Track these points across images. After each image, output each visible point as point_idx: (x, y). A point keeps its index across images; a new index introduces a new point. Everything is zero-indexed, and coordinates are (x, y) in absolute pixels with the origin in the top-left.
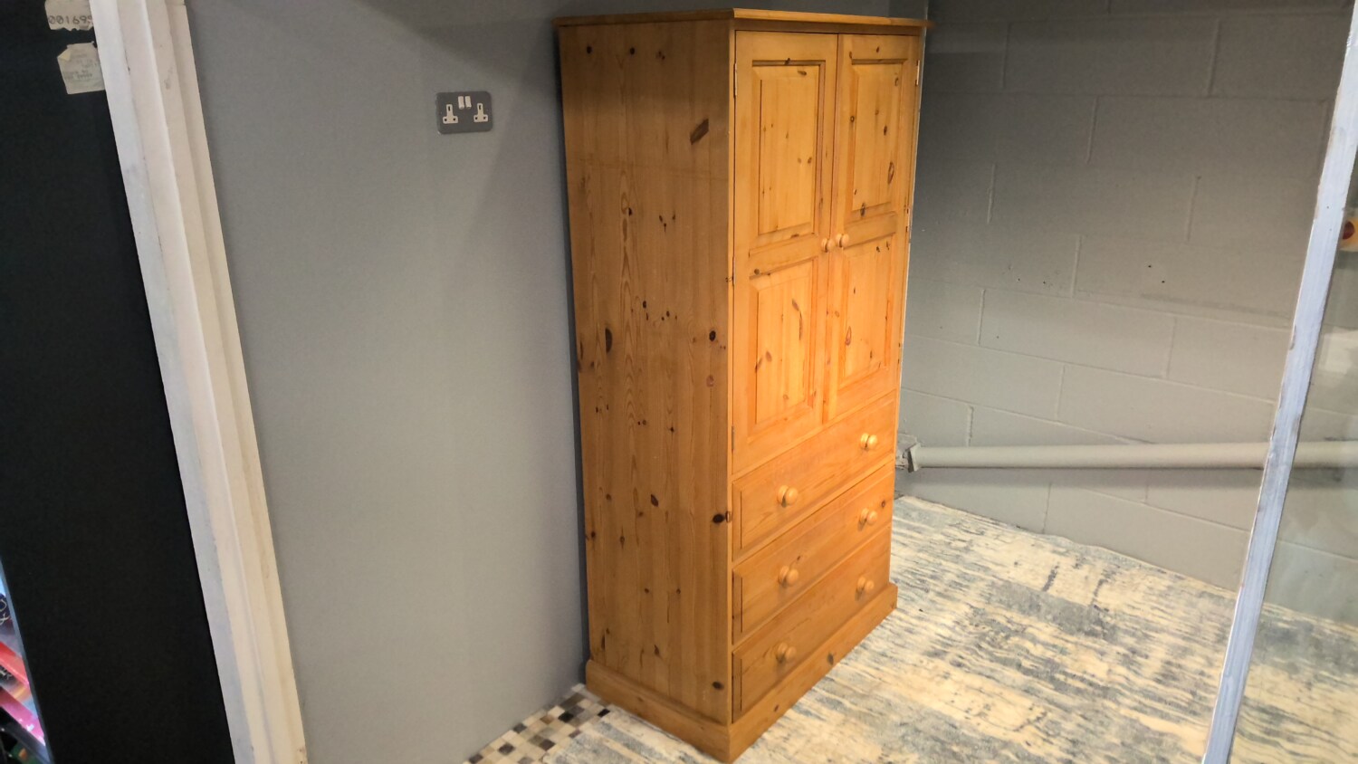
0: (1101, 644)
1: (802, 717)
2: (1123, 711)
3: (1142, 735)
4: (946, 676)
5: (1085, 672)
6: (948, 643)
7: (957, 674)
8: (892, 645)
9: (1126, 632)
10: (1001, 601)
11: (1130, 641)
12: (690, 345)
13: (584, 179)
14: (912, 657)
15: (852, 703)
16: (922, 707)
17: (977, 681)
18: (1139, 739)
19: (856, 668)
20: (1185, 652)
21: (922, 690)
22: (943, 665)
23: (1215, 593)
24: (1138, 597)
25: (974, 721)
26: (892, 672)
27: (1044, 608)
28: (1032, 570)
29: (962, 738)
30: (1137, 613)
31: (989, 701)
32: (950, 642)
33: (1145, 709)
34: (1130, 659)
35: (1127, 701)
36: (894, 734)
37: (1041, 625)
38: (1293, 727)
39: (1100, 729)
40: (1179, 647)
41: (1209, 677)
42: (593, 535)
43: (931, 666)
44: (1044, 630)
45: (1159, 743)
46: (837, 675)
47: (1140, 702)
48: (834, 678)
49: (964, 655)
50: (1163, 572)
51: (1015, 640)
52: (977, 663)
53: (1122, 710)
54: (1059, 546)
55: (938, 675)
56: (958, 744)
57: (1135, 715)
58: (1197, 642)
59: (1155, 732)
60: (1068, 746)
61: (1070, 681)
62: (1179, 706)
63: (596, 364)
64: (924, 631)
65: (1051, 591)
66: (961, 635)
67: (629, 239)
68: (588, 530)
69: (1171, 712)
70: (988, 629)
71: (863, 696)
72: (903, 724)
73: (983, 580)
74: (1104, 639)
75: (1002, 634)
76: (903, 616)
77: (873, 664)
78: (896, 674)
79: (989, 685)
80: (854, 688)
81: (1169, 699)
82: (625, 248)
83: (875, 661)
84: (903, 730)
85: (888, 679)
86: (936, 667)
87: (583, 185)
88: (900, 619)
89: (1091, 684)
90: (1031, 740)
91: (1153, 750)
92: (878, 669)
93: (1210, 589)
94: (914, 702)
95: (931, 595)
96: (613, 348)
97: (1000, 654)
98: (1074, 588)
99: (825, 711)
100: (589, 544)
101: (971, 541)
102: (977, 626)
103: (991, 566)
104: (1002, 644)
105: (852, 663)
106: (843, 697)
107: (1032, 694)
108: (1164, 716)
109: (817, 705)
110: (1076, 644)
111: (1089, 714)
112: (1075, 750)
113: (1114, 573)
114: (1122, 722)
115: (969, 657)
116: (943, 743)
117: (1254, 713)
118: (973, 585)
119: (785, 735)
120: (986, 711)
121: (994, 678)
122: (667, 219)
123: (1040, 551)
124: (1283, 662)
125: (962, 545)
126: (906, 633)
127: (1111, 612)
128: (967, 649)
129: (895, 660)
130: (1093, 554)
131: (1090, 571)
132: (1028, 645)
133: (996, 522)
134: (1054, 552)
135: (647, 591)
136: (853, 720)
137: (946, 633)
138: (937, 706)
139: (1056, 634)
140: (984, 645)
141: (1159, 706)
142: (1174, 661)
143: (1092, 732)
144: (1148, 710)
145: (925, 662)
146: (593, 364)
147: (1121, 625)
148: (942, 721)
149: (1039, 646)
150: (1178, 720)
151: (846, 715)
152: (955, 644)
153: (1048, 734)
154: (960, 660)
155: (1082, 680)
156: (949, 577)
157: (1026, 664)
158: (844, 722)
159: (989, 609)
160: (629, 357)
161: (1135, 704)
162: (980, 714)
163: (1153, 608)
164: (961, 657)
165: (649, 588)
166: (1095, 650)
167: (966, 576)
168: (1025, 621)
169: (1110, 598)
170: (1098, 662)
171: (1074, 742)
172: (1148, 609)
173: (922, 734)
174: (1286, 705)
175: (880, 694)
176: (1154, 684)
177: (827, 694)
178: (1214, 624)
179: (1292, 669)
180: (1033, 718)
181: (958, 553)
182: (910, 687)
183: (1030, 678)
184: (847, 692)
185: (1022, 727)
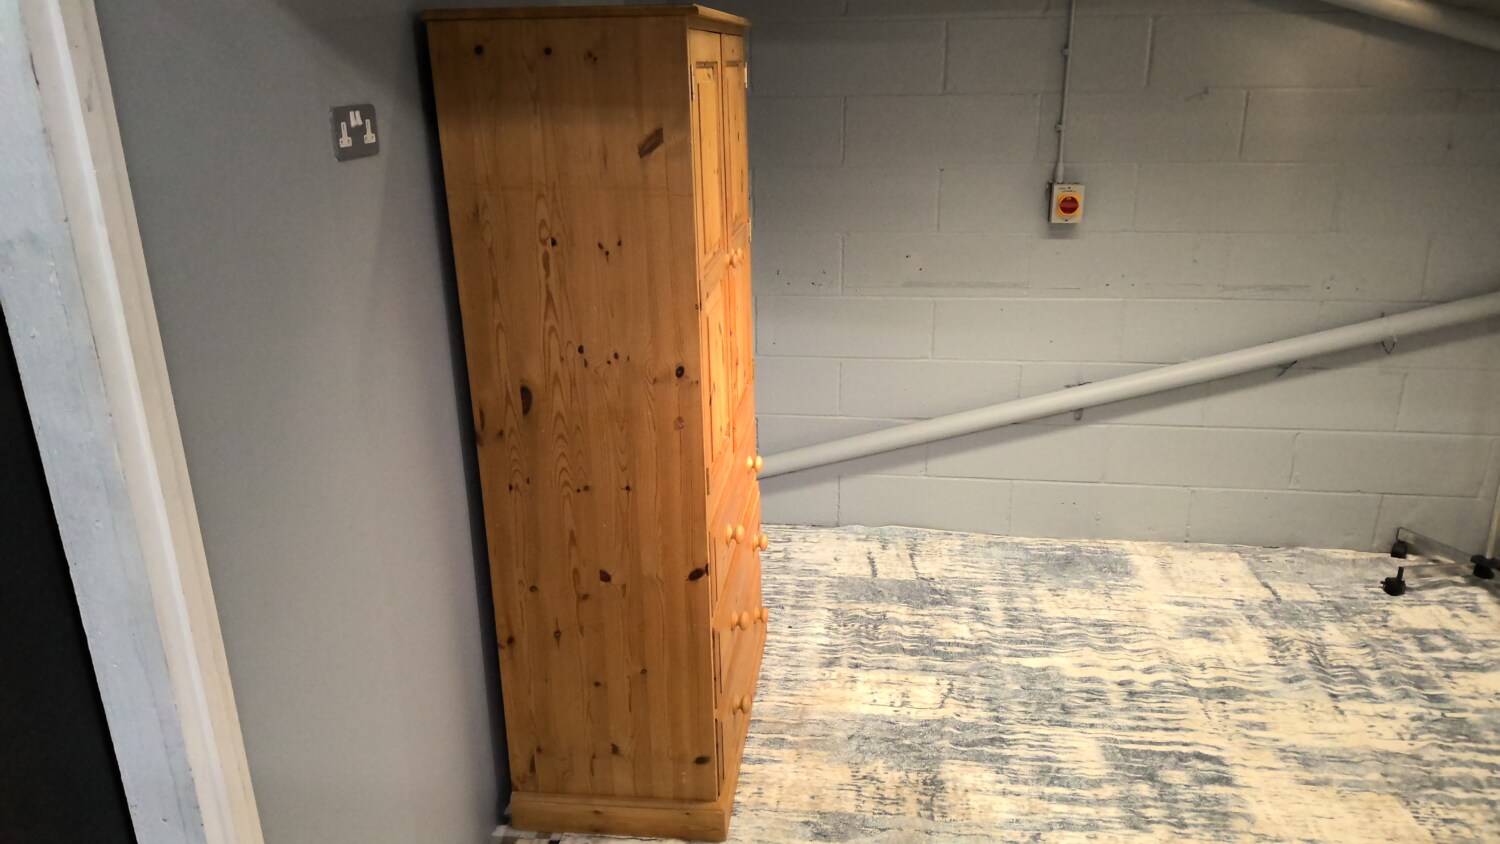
0: (948, 609)
1: (758, 766)
2: (1005, 661)
3: (1031, 676)
4: (854, 680)
5: (955, 638)
6: (833, 649)
7: (860, 674)
8: (789, 669)
9: (959, 593)
10: (847, 597)
11: (967, 599)
12: (651, 387)
13: (477, 207)
14: (814, 673)
15: (793, 735)
16: (854, 715)
17: (882, 675)
18: (1032, 680)
19: (772, 701)
20: (1011, 596)
21: (843, 700)
22: (845, 671)
23: (998, 540)
24: (946, 561)
25: (904, 711)
26: (807, 693)
27: (886, 593)
28: (853, 561)
29: (906, 731)
30: (956, 574)
31: (902, 689)
32: (833, 648)
33: (1018, 654)
34: (978, 613)
35: (1000, 652)
36: (849, 749)
37: (894, 608)
38: (1122, 631)
39: (1000, 681)
40: (1004, 594)
41: (1041, 611)
42: (511, 641)
43: (834, 675)
44: (900, 612)
45: (1048, 677)
46: (760, 714)
47: (1011, 649)
48: (760, 718)
49: (855, 656)
50: (949, 534)
51: (883, 627)
52: (870, 659)
53: (1002, 658)
54: (857, 533)
55: (847, 682)
56: (906, 737)
57: (1014, 660)
58: (1013, 585)
59: (1038, 670)
60: (986, 705)
61: (949, 649)
62: (1038, 642)
63: (506, 432)
64: (806, 646)
65: (880, 576)
66: (838, 638)
67: (553, 274)
68: (502, 636)
69: (1038, 649)
70: (857, 625)
71: (798, 725)
72: (851, 737)
73: (820, 582)
74: (948, 604)
75: (871, 626)
76: (778, 638)
77: (785, 692)
78: (811, 694)
79: (893, 676)
80: (786, 721)
81: (1028, 639)
82: (547, 286)
83: (785, 689)
84: (854, 743)
85: (806, 701)
86: (840, 675)
87: (476, 214)
88: (779, 642)
89: (966, 646)
90: (957, 710)
91: (1047, 684)
92: (792, 695)
93: (991, 539)
94: (844, 713)
95: (788, 610)
96: (534, 408)
97: (881, 644)
98: (894, 567)
99: (775, 753)
100: (503, 655)
101: (785, 550)
102: (845, 626)
103: (818, 568)
104: (876, 635)
105: (765, 698)
106: (781, 733)
107: (930, 671)
108: (1035, 654)
109: (764, 750)
110: (931, 615)
111: (983, 672)
112: (994, 706)
113: (916, 545)
114: (1009, 669)
115: (861, 656)
116: (893, 741)
117: (1091, 629)
118: (815, 590)
119: (756, 790)
120: (906, 699)
121: (892, 668)
122: (611, 245)
123: (847, 542)
124: (1080, 582)
125: (781, 555)
126: (793, 653)
127: (937, 580)
128: (854, 649)
129: (801, 681)
130: (888, 533)
131: (897, 549)
132: (897, 628)
133: (794, 526)
134: (859, 540)
135: (597, 684)
136: (806, 751)
137: (825, 640)
138: (866, 710)
139: (910, 612)
140: (865, 641)
141: (1024, 647)
142: (1009, 606)
143: (996, 687)
144: (1020, 653)
145: (827, 673)
146: (501, 433)
147: (950, 588)
148: (879, 722)
149: (905, 627)
150: (1046, 654)
151: (797, 749)
152: (839, 648)
153: (966, 701)
154: (855, 661)
155: (958, 645)
156: (791, 588)
157: (907, 646)
158: (800, 756)
159: (844, 607)
160: (559, 415)
161: (1007, 652)
162: (904, 704)
163: (965, 567)
164: (853, 658)
165: (600, 680)
166: (948, 615)
167: (804, 583)
168: (880, 609)
169: (929, 568)
170: (956, 625)
171: (989, 700)
172: (961, 568)
173: (872, 741)
174: (1105, 615)
175: (809, 717)
176: (1009, 630)
177: (765, 736)
178: (1013, 567)
179: (1090, 586)
180: (945, 691)
181: (782, 564)
182: (831, 701)
183: (919, 657)
184: (780, 727)
185: (943, 702)
